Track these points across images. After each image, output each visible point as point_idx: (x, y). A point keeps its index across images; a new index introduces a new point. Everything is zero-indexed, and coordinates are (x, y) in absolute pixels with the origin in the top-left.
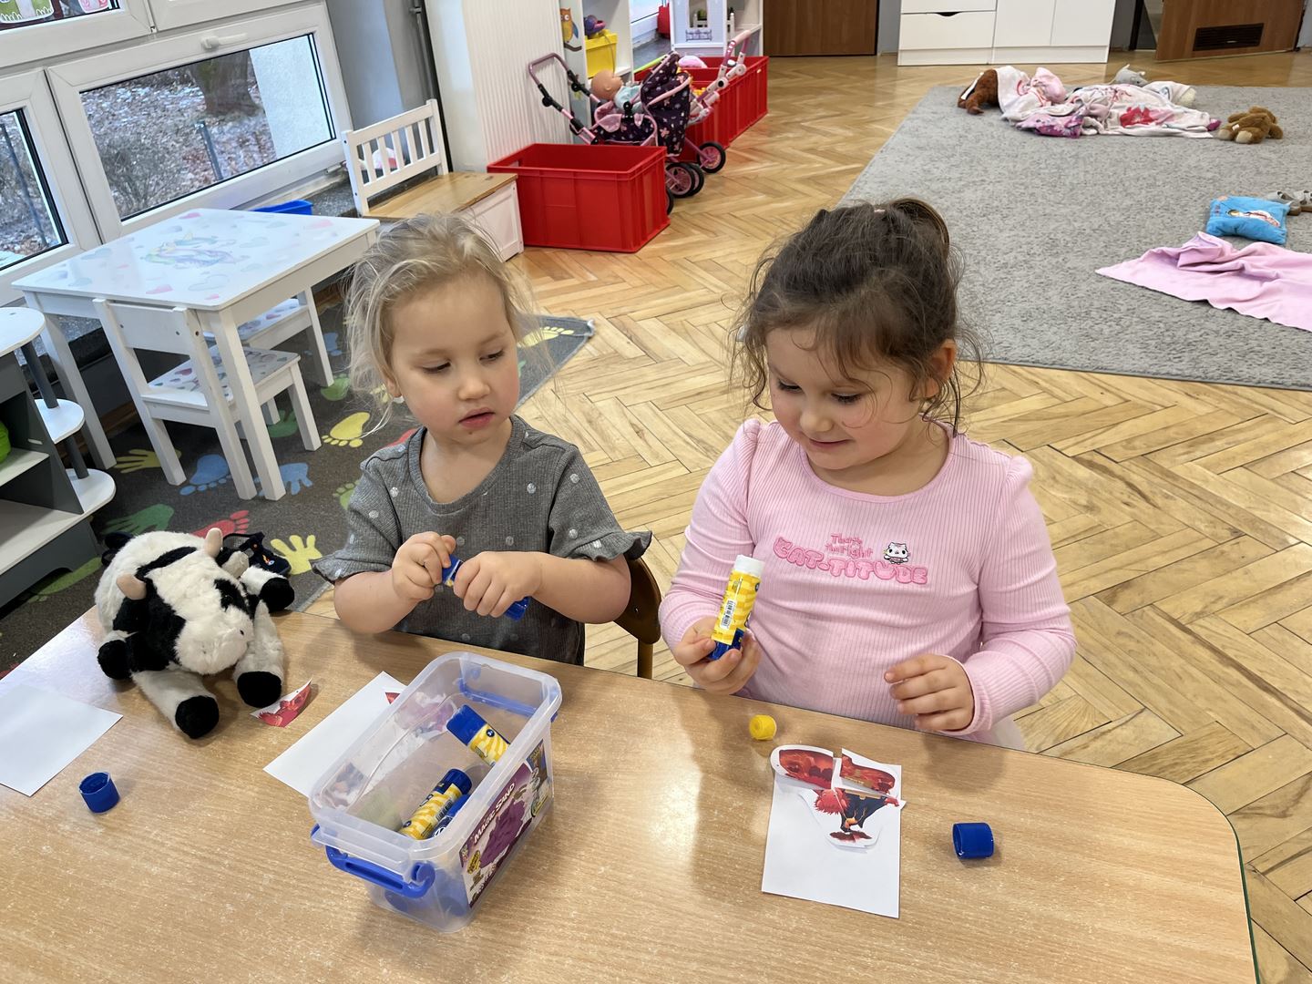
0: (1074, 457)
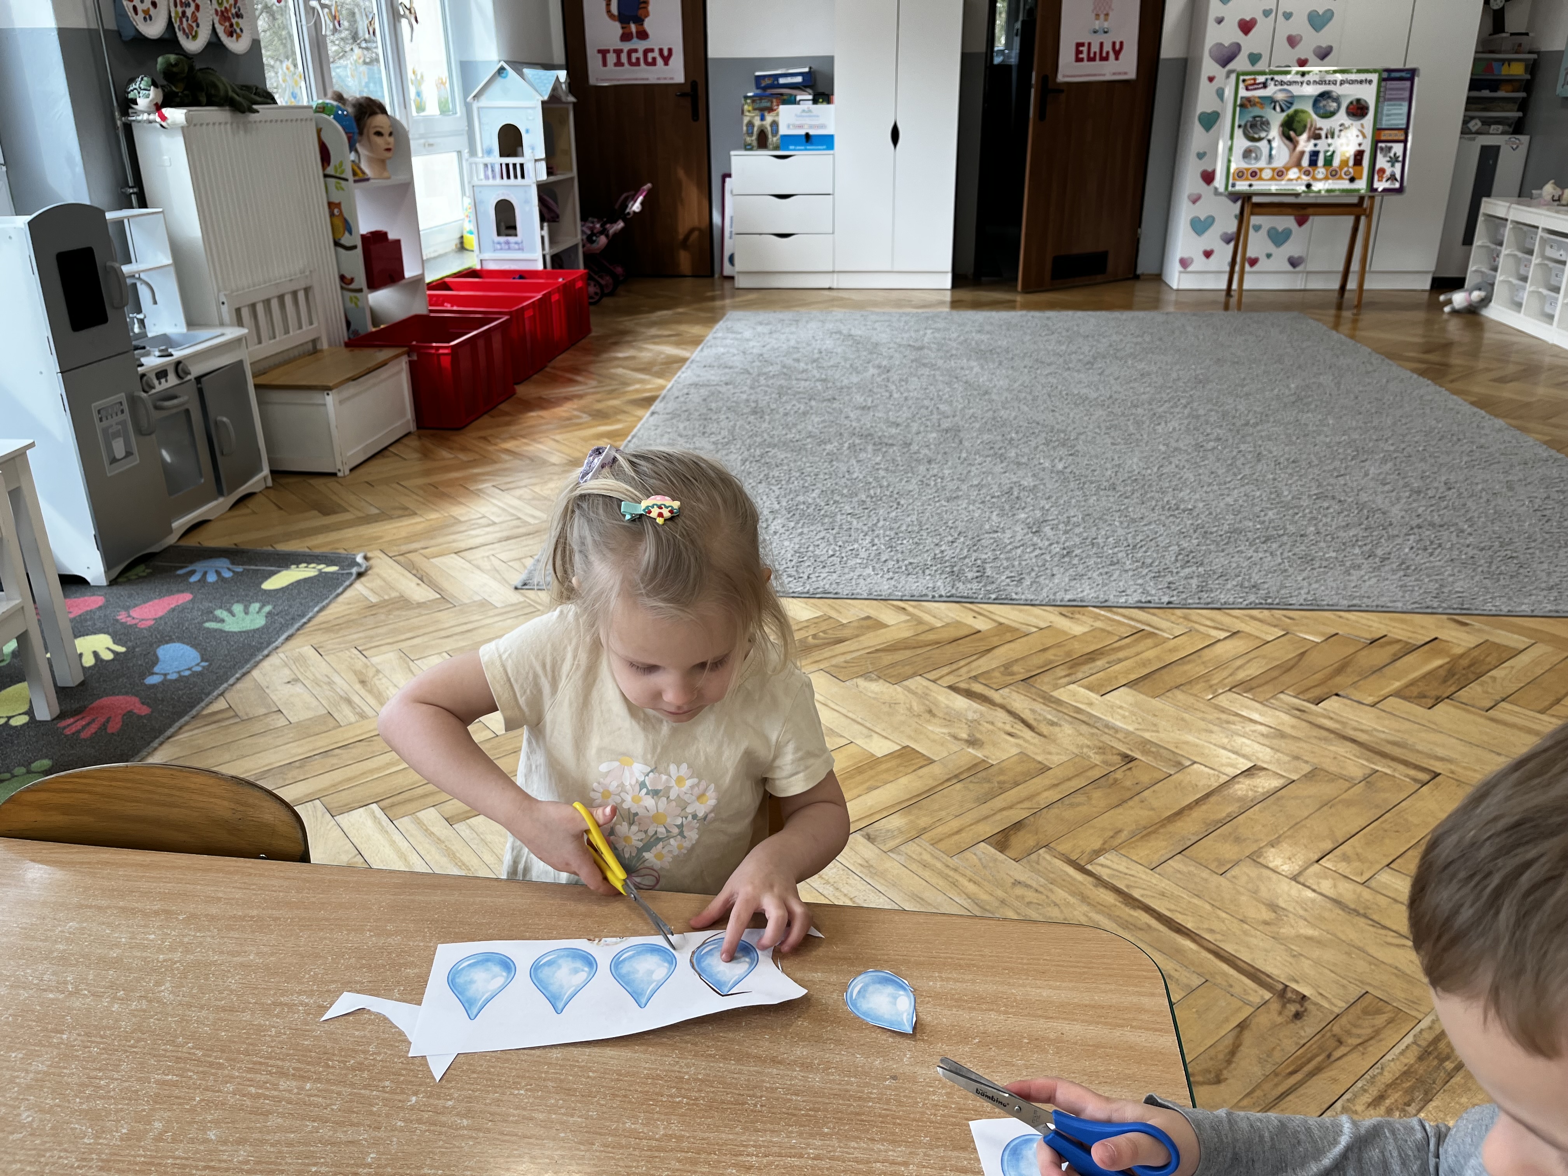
0: (950, 687)
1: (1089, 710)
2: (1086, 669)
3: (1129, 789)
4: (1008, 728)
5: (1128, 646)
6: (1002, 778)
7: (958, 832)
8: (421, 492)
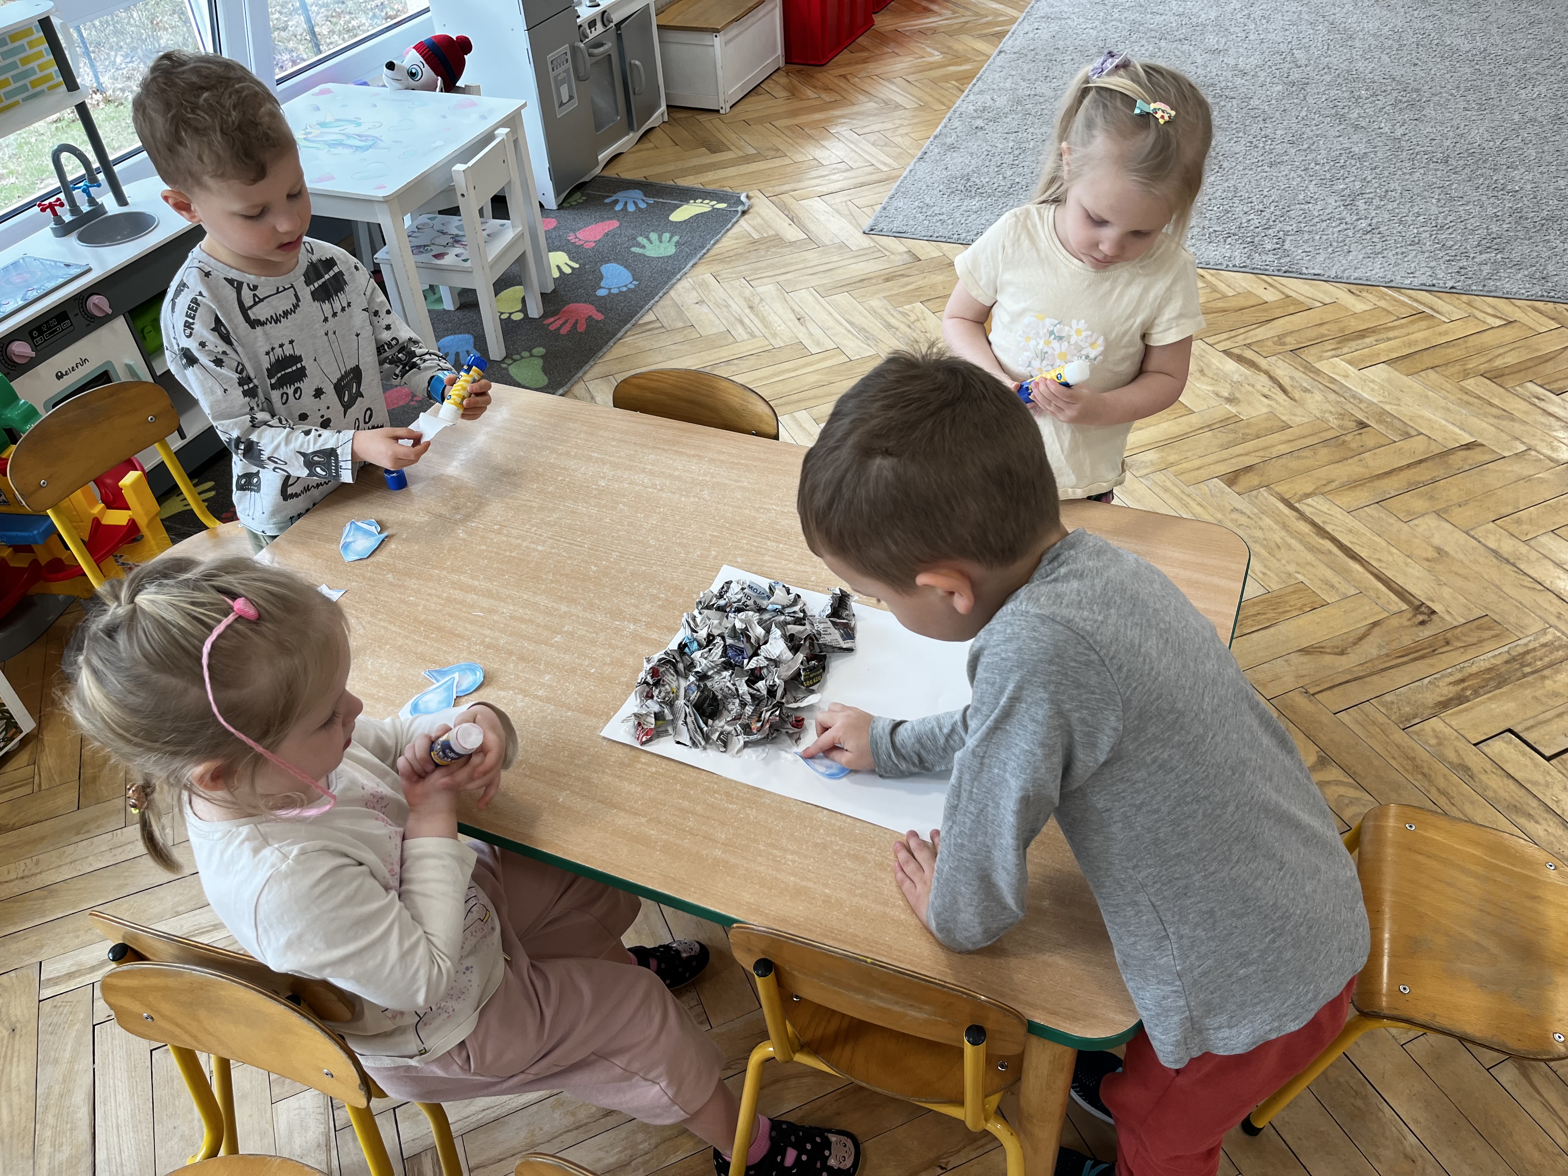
0: (1224, 352)
1: (1343, 381)
2: (1354, 345)
3: (1353, 450)
4: (1266, 391)
5: (1401, 326)
6: (1247, 431)
7: (1198, 469)
8: (789, 133)
